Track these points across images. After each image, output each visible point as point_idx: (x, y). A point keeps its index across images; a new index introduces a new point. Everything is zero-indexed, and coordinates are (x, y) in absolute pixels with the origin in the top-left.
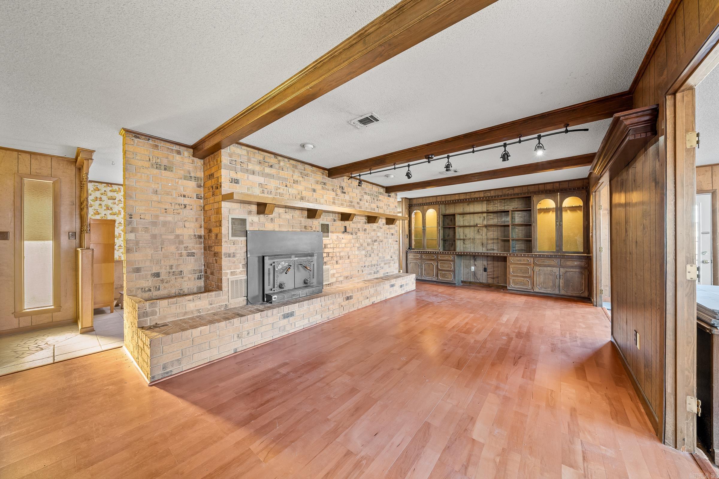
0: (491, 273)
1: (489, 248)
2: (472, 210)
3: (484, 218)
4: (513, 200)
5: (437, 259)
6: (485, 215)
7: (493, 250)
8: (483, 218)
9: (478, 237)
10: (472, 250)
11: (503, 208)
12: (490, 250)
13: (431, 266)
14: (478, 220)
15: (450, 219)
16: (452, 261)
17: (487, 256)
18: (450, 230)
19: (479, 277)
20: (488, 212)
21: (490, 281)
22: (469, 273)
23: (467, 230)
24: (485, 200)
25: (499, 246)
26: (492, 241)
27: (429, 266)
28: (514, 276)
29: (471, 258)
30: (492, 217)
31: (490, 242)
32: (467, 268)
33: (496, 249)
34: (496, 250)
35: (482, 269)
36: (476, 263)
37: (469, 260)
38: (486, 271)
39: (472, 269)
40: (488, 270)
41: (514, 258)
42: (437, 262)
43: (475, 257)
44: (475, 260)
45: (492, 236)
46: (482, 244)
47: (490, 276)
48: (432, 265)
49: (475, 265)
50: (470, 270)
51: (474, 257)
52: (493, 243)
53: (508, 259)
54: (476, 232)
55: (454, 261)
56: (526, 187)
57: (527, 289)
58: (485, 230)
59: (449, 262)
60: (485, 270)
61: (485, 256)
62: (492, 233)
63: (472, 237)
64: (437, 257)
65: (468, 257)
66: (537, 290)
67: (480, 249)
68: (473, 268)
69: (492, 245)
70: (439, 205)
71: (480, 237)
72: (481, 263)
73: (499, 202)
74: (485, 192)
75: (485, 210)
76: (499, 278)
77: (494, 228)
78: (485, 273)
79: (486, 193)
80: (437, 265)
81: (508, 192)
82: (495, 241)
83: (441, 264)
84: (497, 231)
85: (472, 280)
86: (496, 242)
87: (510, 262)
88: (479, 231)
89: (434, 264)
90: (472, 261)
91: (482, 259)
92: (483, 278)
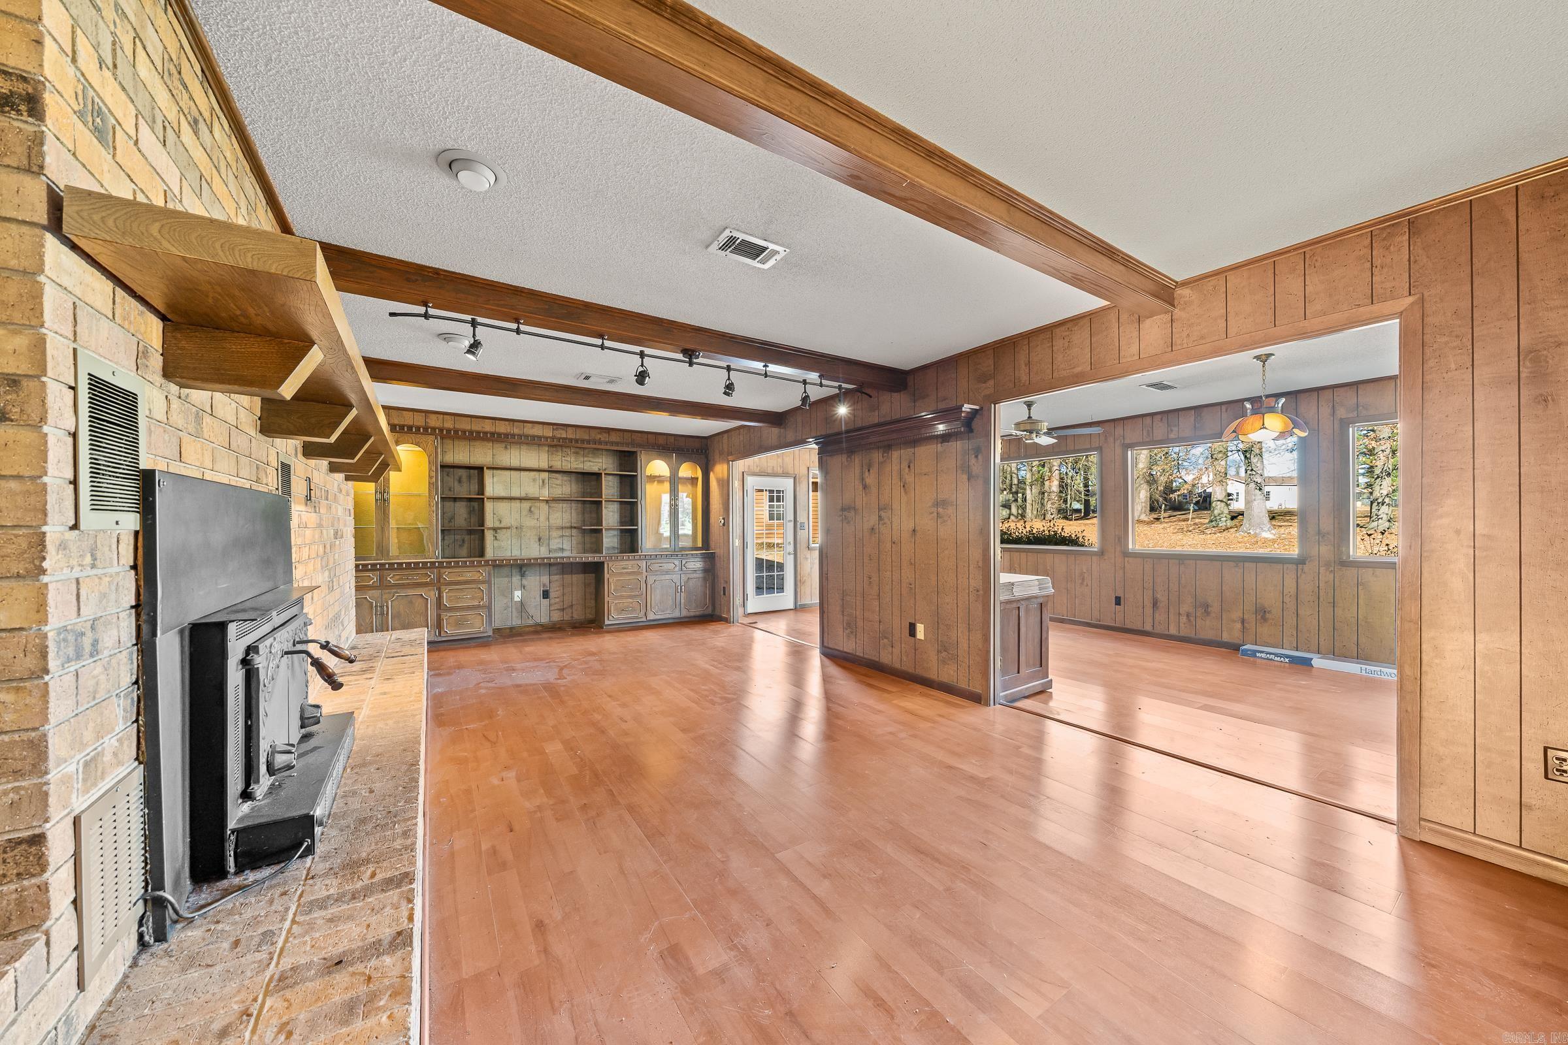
0: (557, 600)
1: (555, 547)
2: (515, 463)
3: (543, 482)
4: (600, 452)
5: (439, 581)
6: (545, 475)
7: (562, 550)
8: (541, 481)
9: (529, 522)
10: (516, 553)
11: (581, 466)
12: (556, 551)
13: (419, 603)
14: (529, 485)
15: (457, 477)
16: (483, 582)
17: (550, 565)
18: (458, 504)
19: (532, 611)
20: (551, 471)
21: (556, 617)
22: (508, 607)
23: (503, 507)
24: (544, 445)
25: (574, 542)
26: (560, 533)
27: (411, 602)
28: (617, 598)
29: (514, 571)
30: (559, 482)
31: (555, 534)
32: (504, 595)
33: (569, 548)
34: (567, 548)
35: (537, 593)
36: (525, 582)
37: (507, 576)
38: (547, 598)
39: (516, 596)
40: (552, 595)
41: (617, 563)
42: (439, 590)
43: (524, 569)
44: (523, 575)
45: (559, 523)
46: (540, 540)
47: (557, 607)
48: (420, 600)
49: (523, 587)
50: (512, 599)
51: (521, 568)
52: (563, 536)
53: (606, 566)
54: (524, 513)
55: (488, 582)
56: (630, 434)
57: (637, 618)
58: (544, 507)
59: (473, 586)
60: (546, 594)
61: (545, 564)
62: (559, 514)
63: (514, 524)
64: (439, 577)
65: (506, 571)
66: (651, 616)
67: (534, 551)
68: (518, 595)
69: (560, 540)
70: (436, 438)
71: (533, 523)
72: (536, 581)
73: (574, 453)
74: (555, 427)
75: (544, 465)
76: (575, 607)
77: (565, 505)
78: (546, 601)
79: (557, 429)
80: (440, 598)
81: (599, 436)
82: (567, 532)
83: (450, 594)
84: (569, 511)
85: (516, 622)
86: (567, 534)
87: (610, 571)
88: (532, 509)
89: (431, 595)
90: (516, 579)
91: (538, 572)
92: (541, 613)
